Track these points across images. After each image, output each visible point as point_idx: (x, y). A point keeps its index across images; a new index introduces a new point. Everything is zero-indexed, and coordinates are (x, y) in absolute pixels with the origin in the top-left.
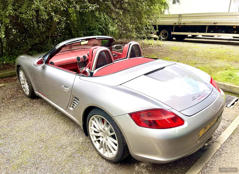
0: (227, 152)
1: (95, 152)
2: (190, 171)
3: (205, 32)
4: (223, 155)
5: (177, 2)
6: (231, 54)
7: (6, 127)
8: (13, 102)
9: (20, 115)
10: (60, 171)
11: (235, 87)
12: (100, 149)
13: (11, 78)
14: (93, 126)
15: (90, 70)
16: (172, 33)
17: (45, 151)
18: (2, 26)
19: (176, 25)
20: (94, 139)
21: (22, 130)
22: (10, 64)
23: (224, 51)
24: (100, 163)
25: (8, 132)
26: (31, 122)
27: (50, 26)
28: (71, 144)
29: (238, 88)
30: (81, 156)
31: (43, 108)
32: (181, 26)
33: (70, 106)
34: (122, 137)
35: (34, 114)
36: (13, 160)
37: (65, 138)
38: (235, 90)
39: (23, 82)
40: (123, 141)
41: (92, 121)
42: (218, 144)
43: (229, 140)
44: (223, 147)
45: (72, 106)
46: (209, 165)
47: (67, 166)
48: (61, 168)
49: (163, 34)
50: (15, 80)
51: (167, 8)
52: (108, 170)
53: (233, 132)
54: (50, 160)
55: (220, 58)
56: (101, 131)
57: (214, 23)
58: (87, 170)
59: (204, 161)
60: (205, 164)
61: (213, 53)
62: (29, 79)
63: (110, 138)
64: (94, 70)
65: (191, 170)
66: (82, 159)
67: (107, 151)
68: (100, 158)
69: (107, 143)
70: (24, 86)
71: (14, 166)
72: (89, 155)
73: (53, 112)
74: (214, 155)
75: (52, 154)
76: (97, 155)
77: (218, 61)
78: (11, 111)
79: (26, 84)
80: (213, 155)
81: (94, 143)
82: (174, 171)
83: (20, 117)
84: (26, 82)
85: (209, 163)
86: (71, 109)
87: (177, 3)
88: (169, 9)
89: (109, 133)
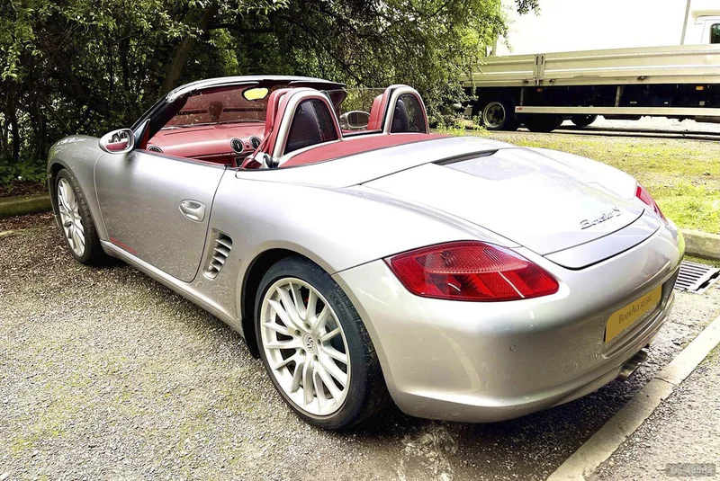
0: (695, 404)
1: (278, 404)
2: (579, 456)
3: (612, 105)
4: (681, 414)
5: (530, 8)
6: (692, 157)
7: (6, 337)
8: (34, 275)
9: (53, 309)
10: (165, 454)
11: (710, 239)
12: (294, 391)
13: (34, 217)
14: (273, 318)
15: (269, 157)
16: (517, 110)
17: (121, 400)
18: (12, 49)
19: (529, 85)
20: (275, 361)
21: (56, 346)
22: (35, 183)
23: (670, 153)
24: (294, 433)
25: (12, 351)
26: (84, 325)
27: (160, 79)
28: (204, 383)
29: (717, 240)
30: (235, 414)
31: (125, 292)
32: (543, 87)
33: (206, 269)
34: (362, 337)
35: (95, 307)
36: (20, 424)
37: (186, 368)
38: (710, 248)
39: (67, 218)
40: (366, 352)
41: (272, 302)
42: (662, 384)
43: (697, 375)
44: (680, 391)
45: (210, 268)
46: (638, 439)
47: (187, 440)
48: (170, 447)
49: (490, 112)
50: (48, 223)
51: (503, 32)
52: (318, 453)
53: (708, 353)
54: (136, 426)
55: (660, 167)
56: (298, 333)
57: (640, 78)
58: (253, 453)
59: (621, 428)
60: (627, 437)
61: (639, 157)
62: (86, 204)
63: (325, 349)
64: (280, 156)
65: (582, 454)
66: (238, 422)
67: (316, 396)
68: (295, 422)
69: (318, 368)
70: (70, 231)
71: (21, 441)
72: (260, 412)
73: (156, 300)
74: (653, 413)
75: (142, 410)
76: (284, 412)
77: (653, 174)
78: (24, 297)
79: (78, 222)
80: (650, 412)
81: (276, 373)
82: (527, 457)
83: (53, 313)
84: (76, 215)
85: (638, 433)
86: (208, 275)
87: (531, 12)
88: (507, 35)
89: (321, 335)
